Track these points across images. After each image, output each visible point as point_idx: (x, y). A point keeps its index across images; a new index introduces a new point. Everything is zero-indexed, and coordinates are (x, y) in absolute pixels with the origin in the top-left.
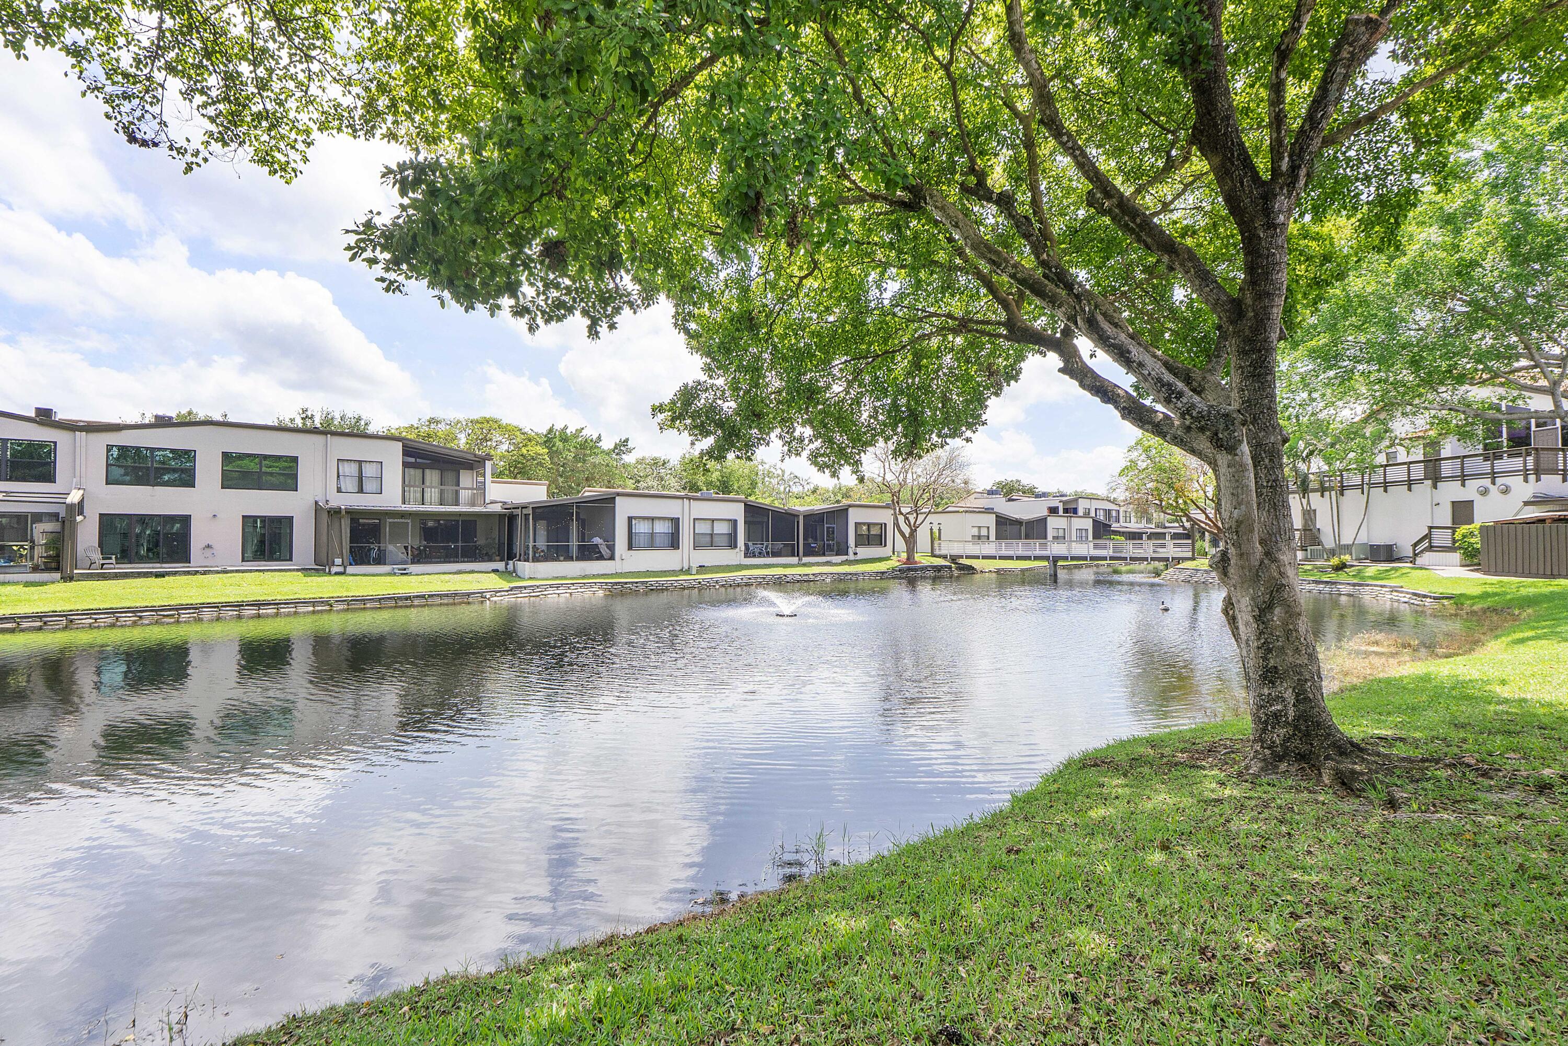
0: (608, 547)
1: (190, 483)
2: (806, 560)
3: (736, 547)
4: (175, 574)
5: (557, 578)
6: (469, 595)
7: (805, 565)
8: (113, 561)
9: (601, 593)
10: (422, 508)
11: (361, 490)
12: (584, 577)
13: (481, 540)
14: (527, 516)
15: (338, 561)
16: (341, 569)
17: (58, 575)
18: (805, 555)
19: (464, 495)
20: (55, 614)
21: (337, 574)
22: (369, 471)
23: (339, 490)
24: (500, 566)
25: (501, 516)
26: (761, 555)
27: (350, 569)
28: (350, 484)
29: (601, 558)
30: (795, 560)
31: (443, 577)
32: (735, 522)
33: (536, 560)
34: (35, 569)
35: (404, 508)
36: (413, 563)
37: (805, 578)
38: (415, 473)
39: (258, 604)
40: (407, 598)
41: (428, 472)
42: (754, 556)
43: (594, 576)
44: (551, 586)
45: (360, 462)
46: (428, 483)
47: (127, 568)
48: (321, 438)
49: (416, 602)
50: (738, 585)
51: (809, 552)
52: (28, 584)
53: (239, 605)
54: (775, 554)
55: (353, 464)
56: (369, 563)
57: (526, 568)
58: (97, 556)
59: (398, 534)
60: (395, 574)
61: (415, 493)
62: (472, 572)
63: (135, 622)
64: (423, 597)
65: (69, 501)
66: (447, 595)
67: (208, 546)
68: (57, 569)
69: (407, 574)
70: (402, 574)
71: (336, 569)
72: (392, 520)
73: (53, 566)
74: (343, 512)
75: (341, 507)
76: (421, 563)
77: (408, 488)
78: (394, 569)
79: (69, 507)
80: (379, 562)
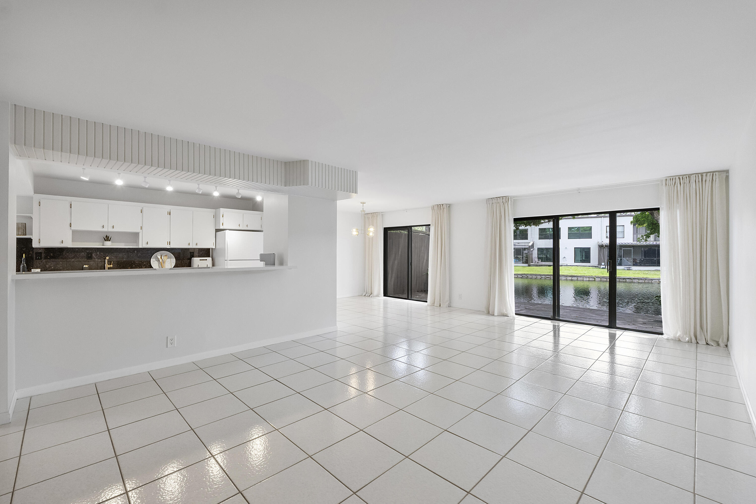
6: (652, 280)
8: (540, 261)
10: (645, 243)
15: (603, 264)
17: (527, 265)
20: (524, 274)
21: (603, 268)
22: (619, 229)
23: (607, 237)
31: (647, 272)
34: (523, 263)
35: (635, 243)
36: (635, 265)
39: (572, 276)
40: (624, 279)
47: (544, 263)
48: (600, 219)
49: (628, 280)
52: (523, 267)
53: (566, 276)
58: (537, 260)
59: (629, 253)
60: (625, 269)
63: (541, 278)
64: (631, 279)
65: (529, 245)
66: (641, 279)
67: (564, 257)
69: (630, 270)
70: (628, 270)
71: (602, 267)
72: (624, 249)
73: (526, 262)
74: (604, 246)
75: (604, 244)
76: (641, 265)
77: (638, 235)
78: (625, 267)
79: (530, 246)
80: (620, 265)
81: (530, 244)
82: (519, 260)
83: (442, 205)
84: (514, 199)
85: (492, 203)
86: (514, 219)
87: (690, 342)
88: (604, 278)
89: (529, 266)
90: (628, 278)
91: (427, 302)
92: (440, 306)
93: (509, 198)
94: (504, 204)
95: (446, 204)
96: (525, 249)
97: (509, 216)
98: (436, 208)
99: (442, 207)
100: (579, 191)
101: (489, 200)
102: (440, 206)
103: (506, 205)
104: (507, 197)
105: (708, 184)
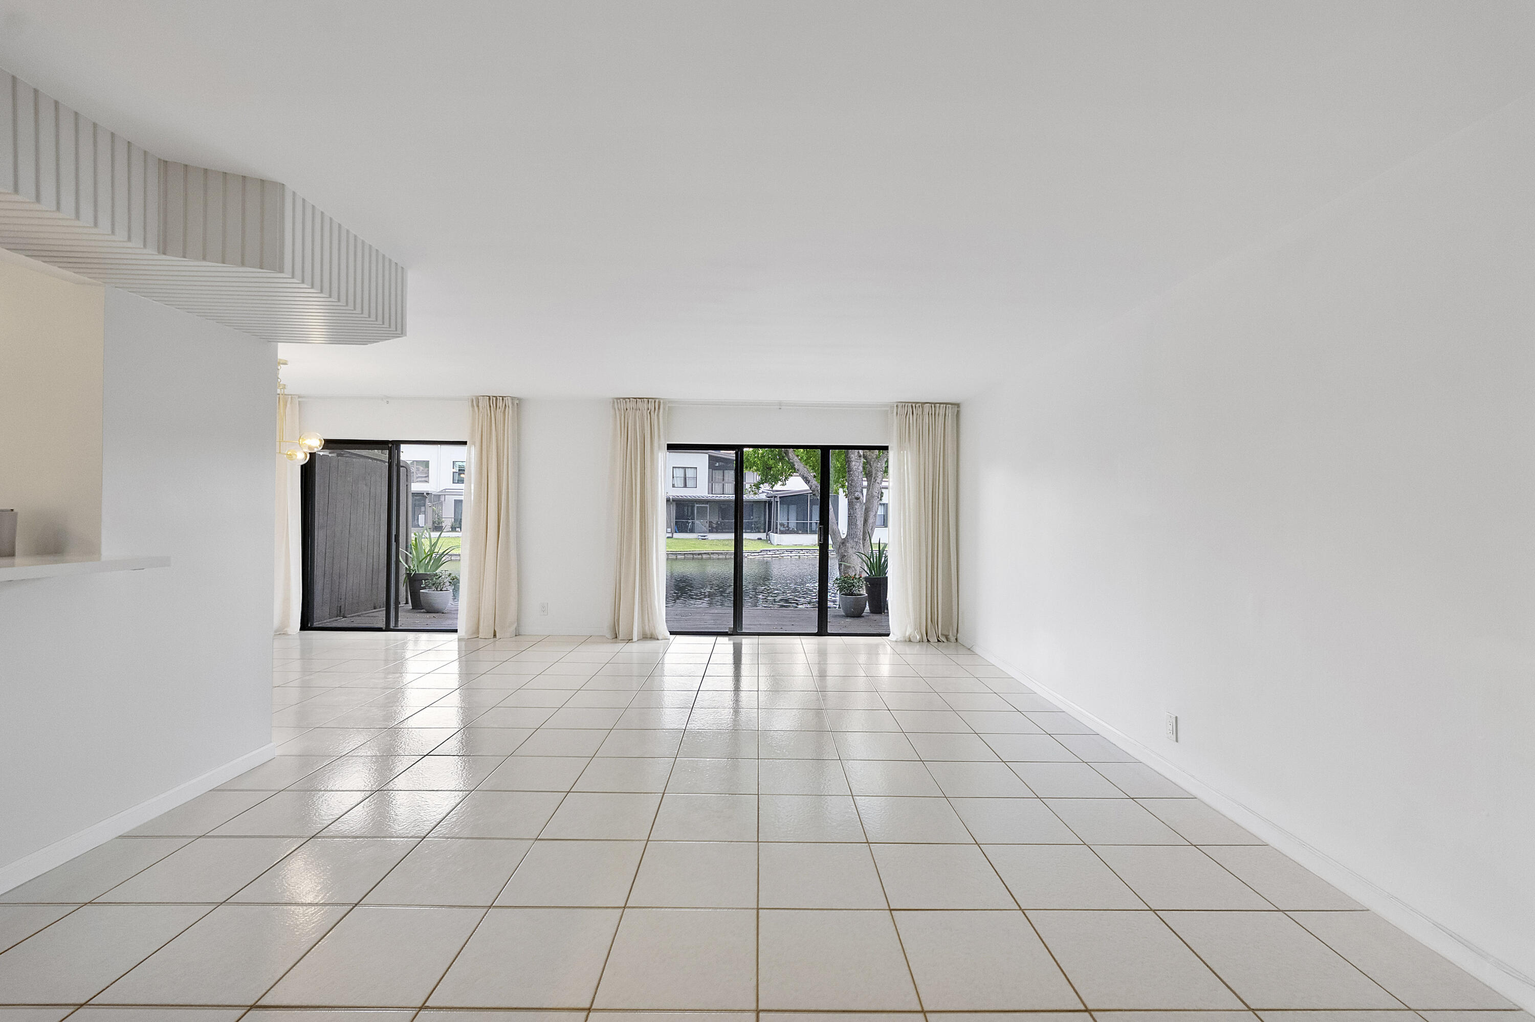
10: (722, 497)
11: (685, 486)
13: (755, 518)
14: (777, 502)
15: (669, 530)
16: (670, 535)
19: (749, 487)
21: (670, 538)
22: (690, 473)
23: (674, 487)
24: (763, 536)
25: (765, 502)
27: (676, 535)
28: (679, 483)
31: (725, 542)
33: (782, 532)
35: (710, 497)
36: (711, 531)
38: (718, 474)
40: (699, 554)
44: (786, 550)
45: (685, 469)
46: (726, 478)
55: (681, 469)
56: (687, 532)
57: (776, 538)
59: (702, 512)
60: (698, 539)
61: (718, 487)
64: (708, 554)
66: (722, 554)
69: (705, 539)
70: (703, 539)
71: (668, 535)
72: (698, 505)
74: (671, 500)
75: (671, 497)
76: (717, 532)
77: (714, 484)
78: (699, 536)
80: (694, 533)
83: (501, 398)
84: (668, 406)
85: (625, 409)
86: (668, 445)
87: (921, 641)
88: (672, 554)
90: (705, 553)
91: (456, 631)
92: (495, 636)
93: (662, 402)
94: (650, 413)
95: (513, 398)
97: (659, 436)
98: (484, 403)
99: (500, 403)
100: (780, 405)
101: (619, 401)
102: (494, 401)
103: (654, 417)
104: (657, 401)
105: (941, 420)
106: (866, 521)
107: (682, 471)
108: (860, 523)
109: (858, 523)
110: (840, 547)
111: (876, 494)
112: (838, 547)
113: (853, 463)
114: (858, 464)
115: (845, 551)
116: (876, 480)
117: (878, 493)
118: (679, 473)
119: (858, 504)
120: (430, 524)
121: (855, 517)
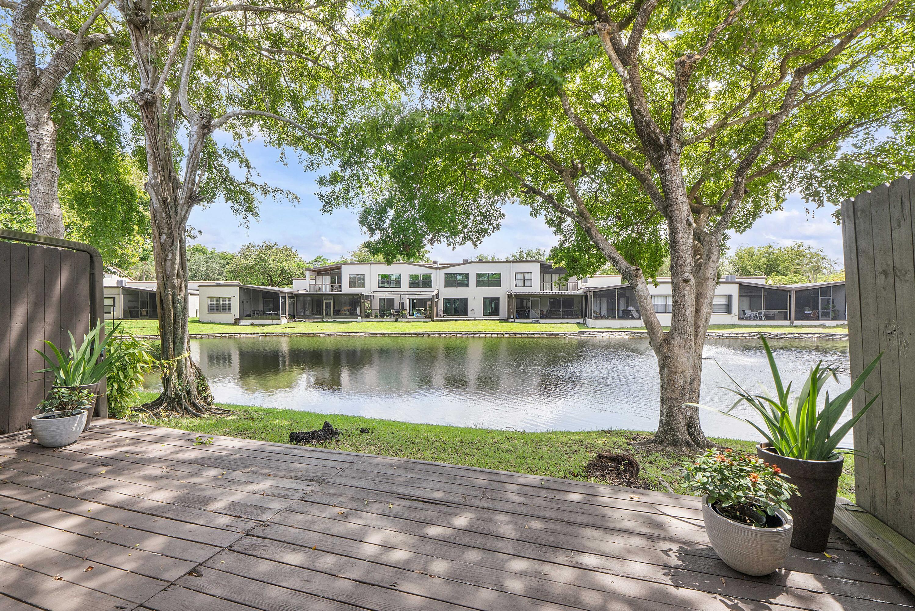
0: (637, 312)
1: (467, 286)
2: (796, 323)
3: (730, 312)
4: (460, 320)
5: (607, 328)
6: (558, 334)
7: (796, 327)
8: (446, 314)
9: (627, 337)
10: (551, 293)
11: (524, 286)
12: (622, 328)
13: (575, 308)
15: (512, 316)
16: (513, 320)
17: (430, 319)
18: (797, 319)
19: (570, 285)
21: (512, 322)
22: (527, 277)
23: (516, 286)
24: (581, 320)
25: (582, 296)
26: (755, 319)
27: (516, 320)
28: (520, 283)
29: (633, 318)
30: (787, 323)
31: (553, 325)
32: (730, 297)
34: (426, 317)
35: (542, 293)
36: (541, 318)
37: (790, 336)
38: (548, 277)
39: (480, 333)
40: (532, 334)
41: (554, 275)
42: (750, 319)
43: (628, 328)
44: (599, 332)
45: (524, 273)
46: (554, 281)
47: (450, 317)
48: (509, 264)
49: (536, 336)
50: (726, 338)
51: (801, 316)
52: (424, 322)
53: (474, 333)
54: (768, 318)
56: (523, 318)
58: (442, 313)
59: (535, 305)
60: (533, 323)
61: (548, 286)
62: (567, 323)
64: (539, 334)
66: (549, 334)
67: (472, 310)
68: (430, 317)
69: (538, 323)
70: (536, 323)
71: (511, 320)
72: (532, 299)
73: (430, 316)
74: (513, 296)
75: (513, 294)
76: (547, 318)
77: (544, 284)
78: (533, 320)
79: (433, 296)
80: (528, 317)
81: (434, 294)
82: (421, 313)
89: (433, 321)
96: (428, 299)
106: (697, 311)
107: (522, 275)
108: (690, 314)
109: (688, 313)
110: (661, 344)
111: (711, 276)
112: (659, 344)
113: (680, 235)
114: (687, 236)
115: (670, 351)
116: (710, 258)
117: (714, 275)
118: (520, 277)
119: (688, 289)
120: (363, 314)
121: (684, 305)
